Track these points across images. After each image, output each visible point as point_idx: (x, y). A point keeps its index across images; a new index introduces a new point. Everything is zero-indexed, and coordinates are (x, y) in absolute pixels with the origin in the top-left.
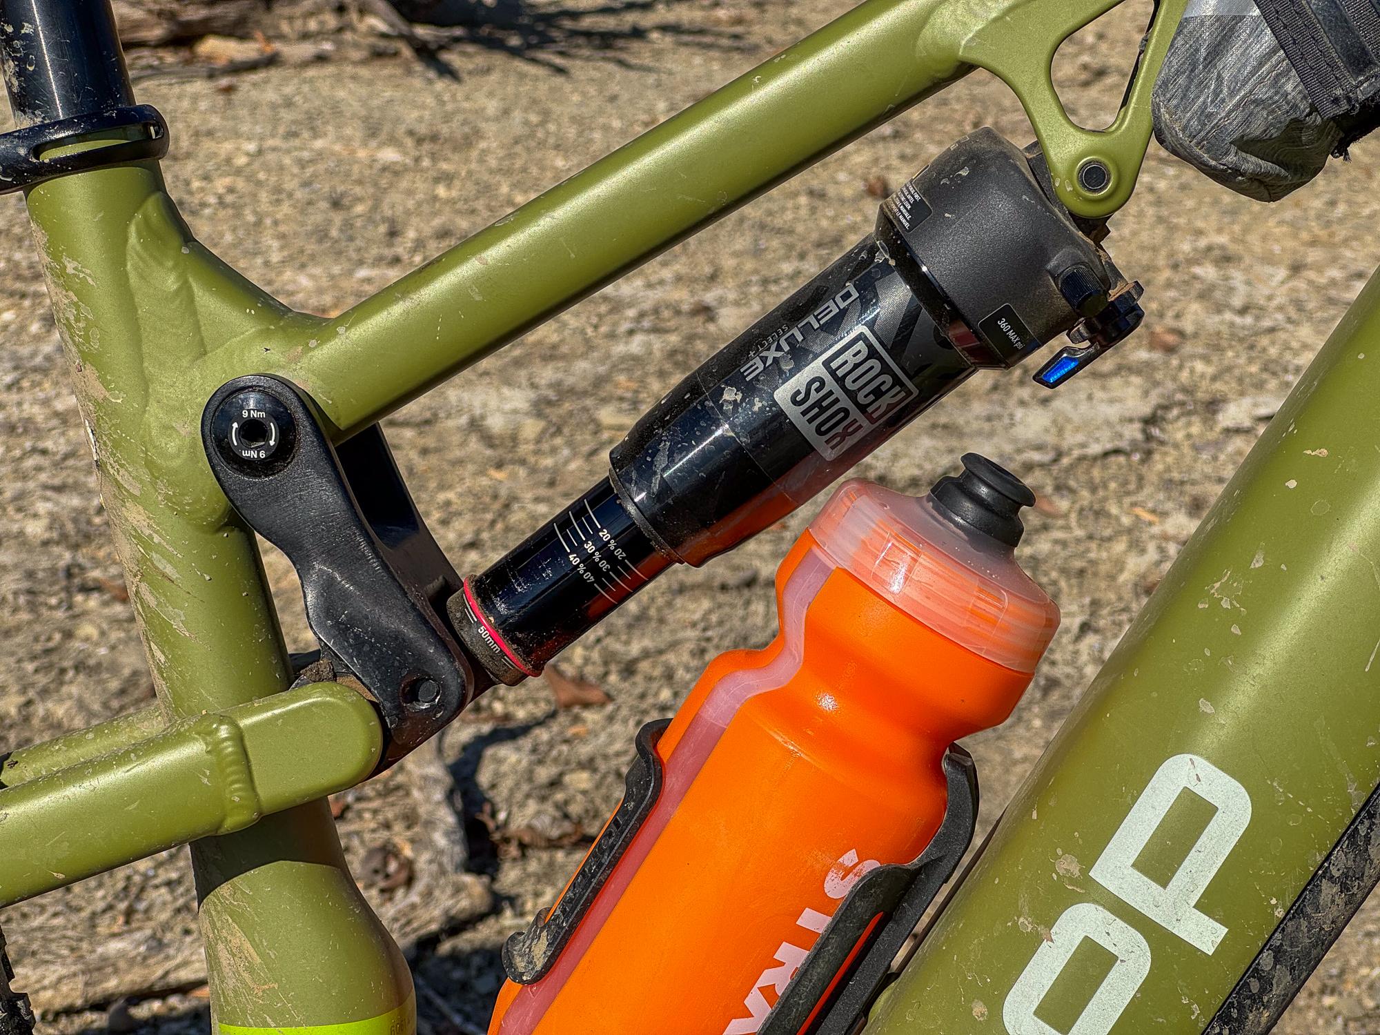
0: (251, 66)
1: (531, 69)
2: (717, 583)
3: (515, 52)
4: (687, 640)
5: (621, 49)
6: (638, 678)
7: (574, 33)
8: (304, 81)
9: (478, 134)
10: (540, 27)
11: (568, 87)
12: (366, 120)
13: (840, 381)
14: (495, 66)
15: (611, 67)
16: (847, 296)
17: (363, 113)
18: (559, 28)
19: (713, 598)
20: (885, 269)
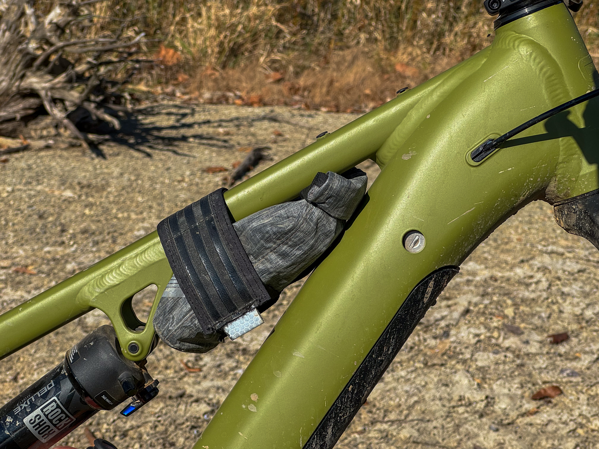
0: (17, 151)
1: (136, 154)
2: (168, 396)
3: (131, 146)
4: (150, 422)
5: (176, 146)
6: (127, 439)
7: (158, 138)
8: (39, 158)
9: (108, 184)
10: (144, 134)
11: (150, 163)
12: (61, 177)
13: (47, 416)
14: (121, 152)
15: (170, 154)
16: (51, 385)
17: (61, 174)
18: (151, 135)
19: (165, 403)
20: (64, 376)
